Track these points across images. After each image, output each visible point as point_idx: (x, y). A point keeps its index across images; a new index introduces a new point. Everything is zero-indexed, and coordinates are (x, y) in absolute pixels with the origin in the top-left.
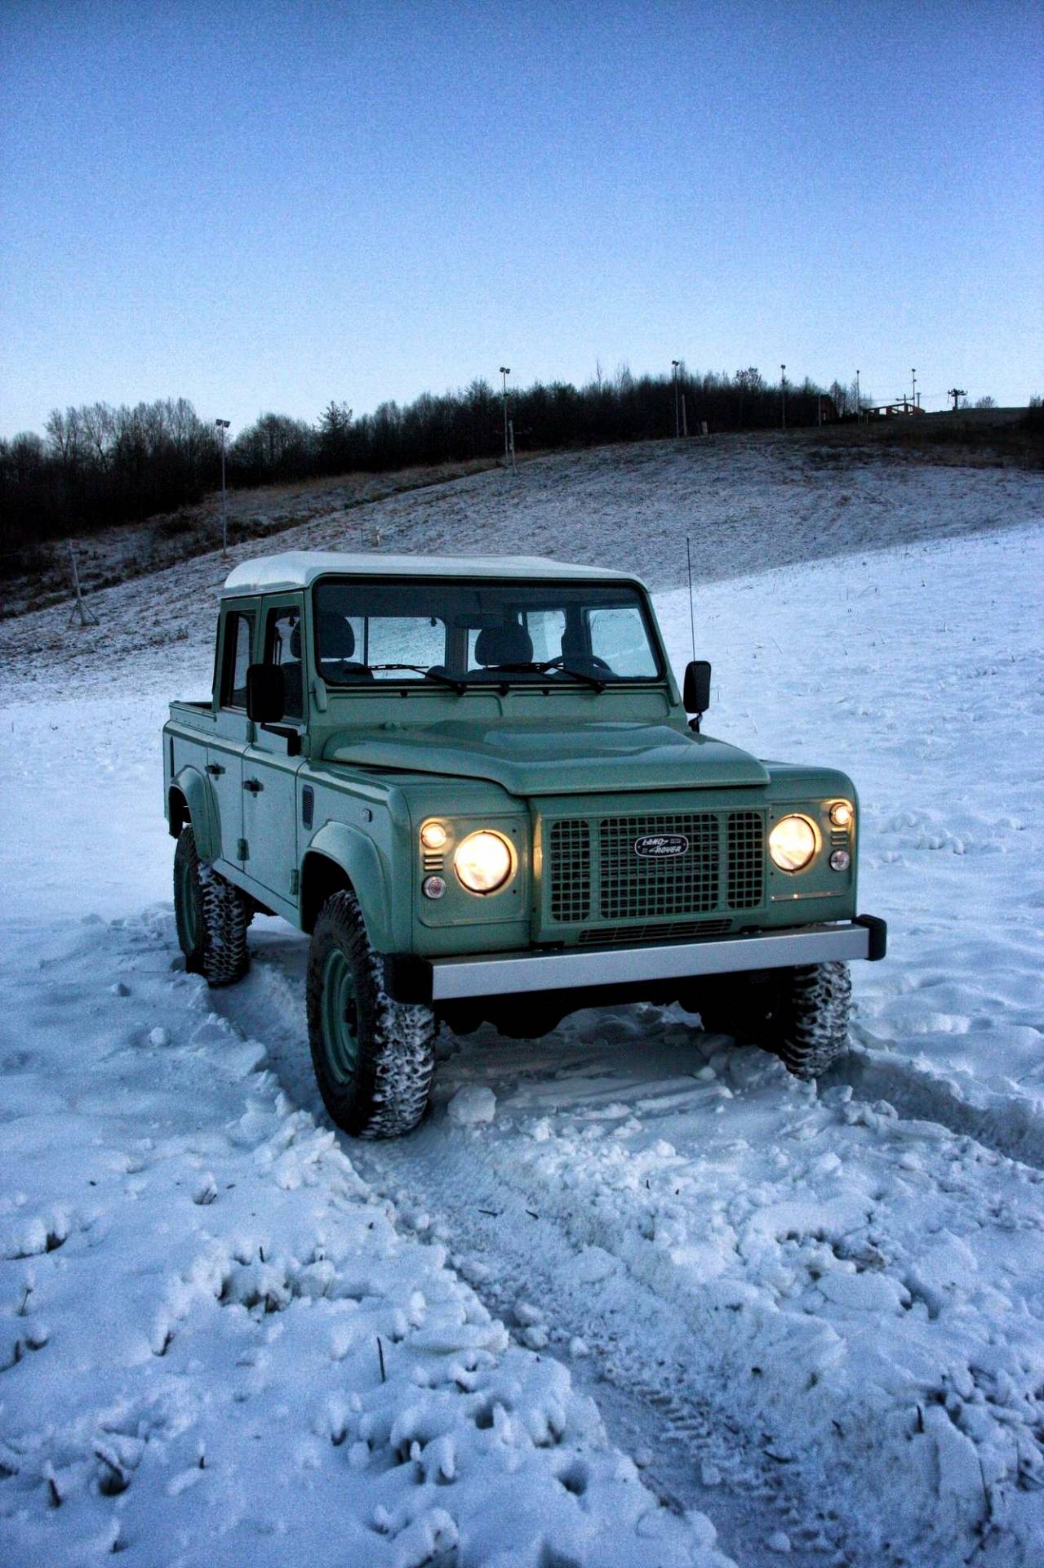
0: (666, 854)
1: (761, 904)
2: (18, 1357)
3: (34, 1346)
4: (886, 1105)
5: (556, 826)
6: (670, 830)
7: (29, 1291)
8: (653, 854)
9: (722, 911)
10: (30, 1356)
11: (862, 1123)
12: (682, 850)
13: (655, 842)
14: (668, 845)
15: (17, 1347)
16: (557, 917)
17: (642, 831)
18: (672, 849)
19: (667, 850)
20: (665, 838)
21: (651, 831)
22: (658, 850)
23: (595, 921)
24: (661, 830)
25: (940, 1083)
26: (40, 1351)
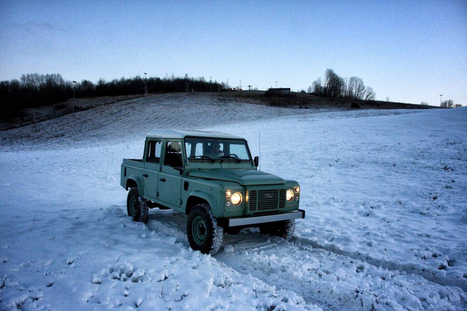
1: (285, 207)
2: (182, 299)
3: (184, 296)
4: (310, 246)
5: (251, 192)
6: (270, 193)
7: (178, 286)
9: (278, 209)
10: (184, 298)
11: (306, 249)
12: (272, 197)
13: (268, 195)
14: (270, 196)
15: (182, 296)
16: (250, 210)
17: (265, 193)
21: (267, 193)
22: (268, 197)
23: (257, 211)
24: (269, 193)
25: (315, 242)
26: (187, 297)
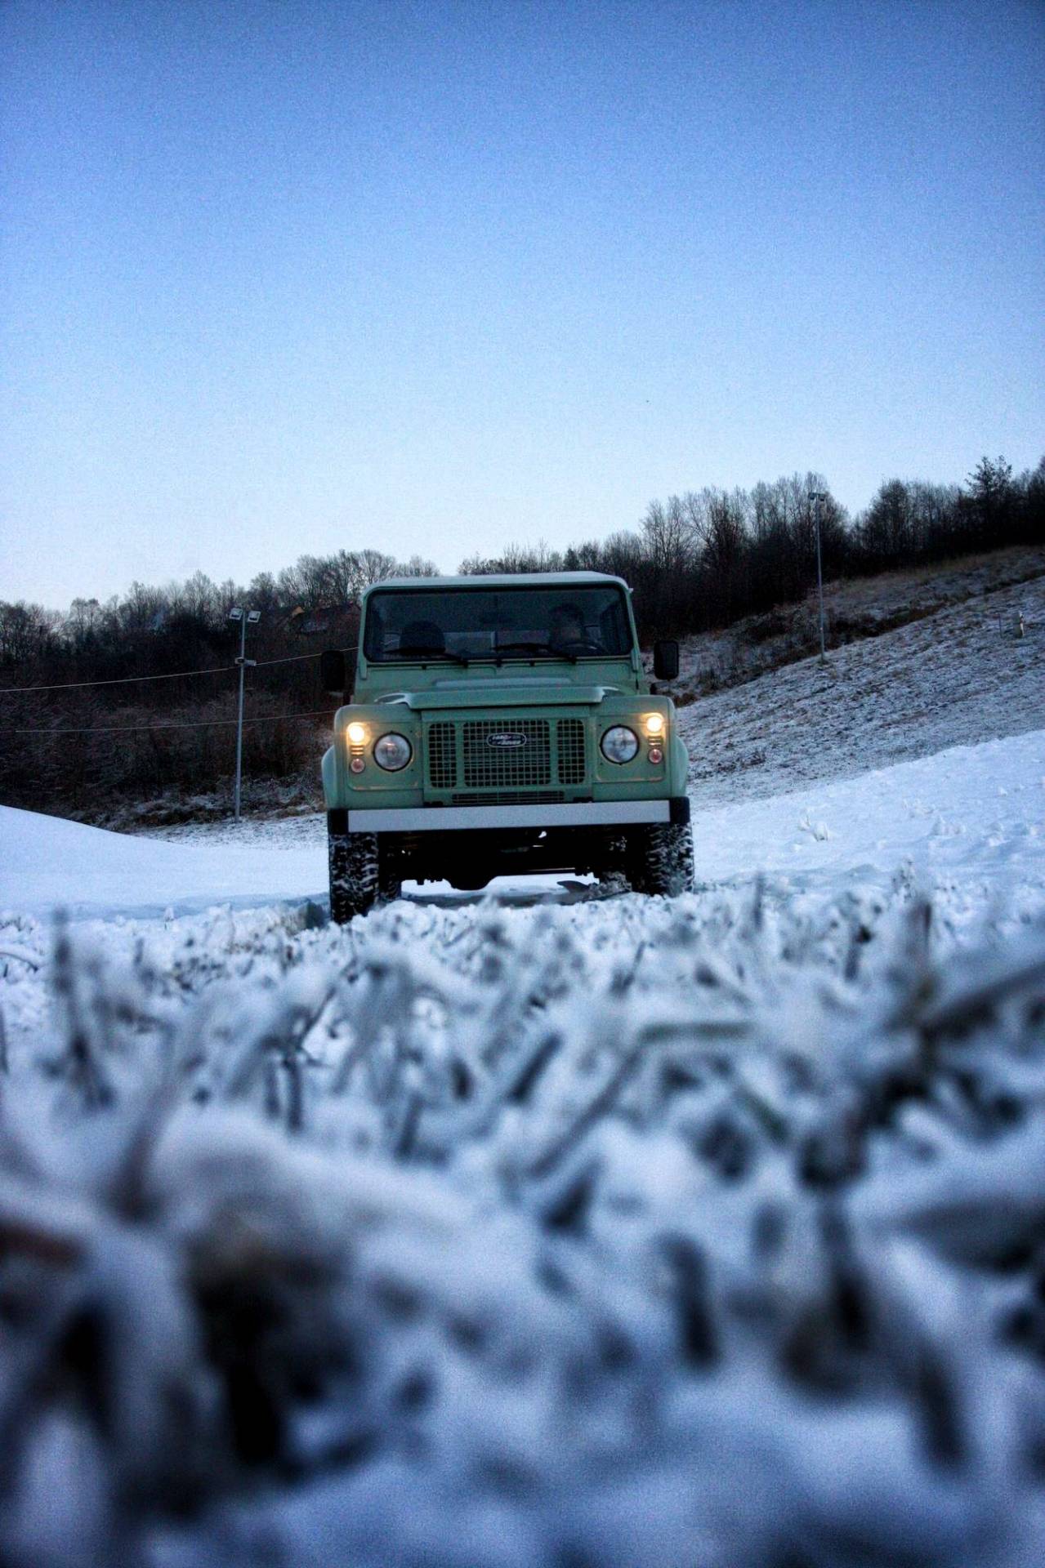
0: (509, 745)
1: (584, 782)
5: (432, 726)
8: (500, 745)
9: (555, 785)
12: (521, 743)
13: (502, 737)
14: (511, 740)
16: (434, 785)
17: (493, 731)
18: (514, 743)
19: (510, 743)
20: (509, 735)
22: (504, 743)
23: (461, 788)
